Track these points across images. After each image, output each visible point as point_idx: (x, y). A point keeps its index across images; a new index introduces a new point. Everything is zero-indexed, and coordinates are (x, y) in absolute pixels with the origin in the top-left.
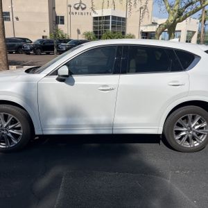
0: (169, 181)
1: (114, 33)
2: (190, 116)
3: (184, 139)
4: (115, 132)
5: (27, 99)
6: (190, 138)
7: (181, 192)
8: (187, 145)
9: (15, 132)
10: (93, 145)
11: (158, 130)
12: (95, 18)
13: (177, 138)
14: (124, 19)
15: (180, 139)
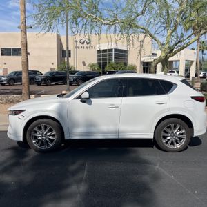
0: (157, 167)
1: (117, 63)
2: (172, 125)
3: (170, 142)
4: (120, 137)
5: (60, 114)
6: (174, 142)
7: (165, 173)
8: (172, 147)
9: (51, 137)
10: (104, 149)
11: (150, 135)
12: (99, 51)
13: (164, 141)
14: (126, 51)
15: (167, 142)
